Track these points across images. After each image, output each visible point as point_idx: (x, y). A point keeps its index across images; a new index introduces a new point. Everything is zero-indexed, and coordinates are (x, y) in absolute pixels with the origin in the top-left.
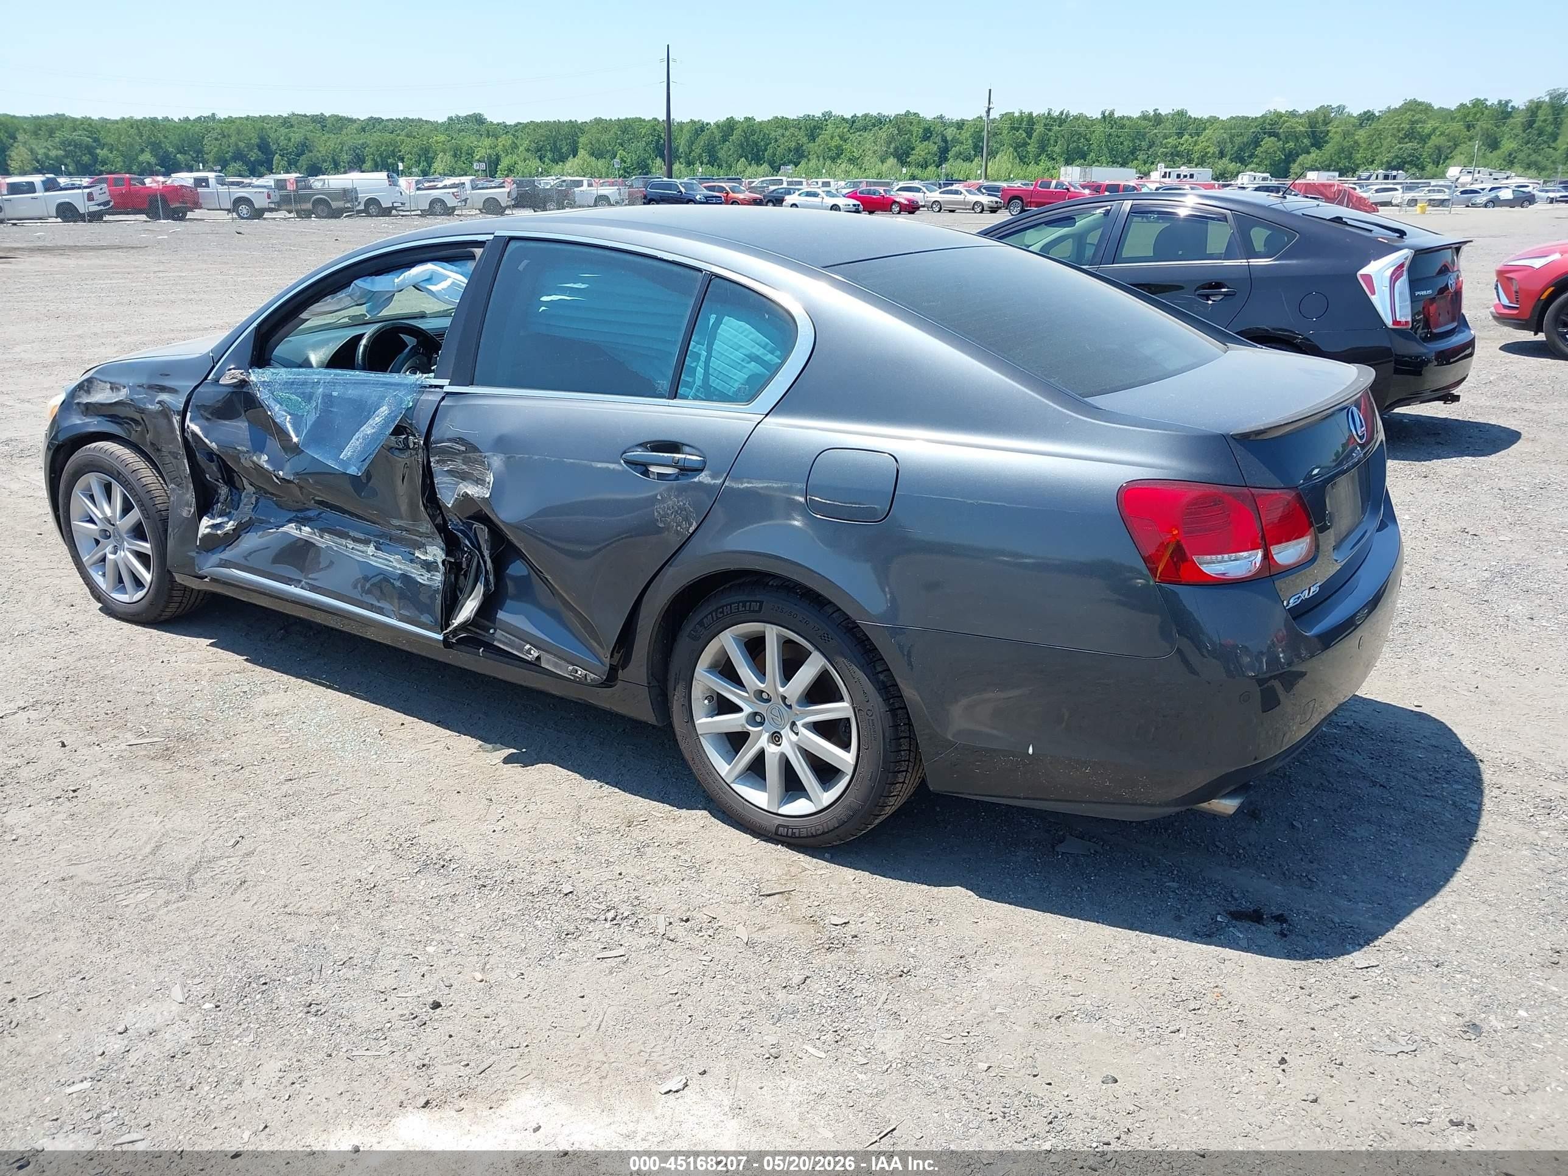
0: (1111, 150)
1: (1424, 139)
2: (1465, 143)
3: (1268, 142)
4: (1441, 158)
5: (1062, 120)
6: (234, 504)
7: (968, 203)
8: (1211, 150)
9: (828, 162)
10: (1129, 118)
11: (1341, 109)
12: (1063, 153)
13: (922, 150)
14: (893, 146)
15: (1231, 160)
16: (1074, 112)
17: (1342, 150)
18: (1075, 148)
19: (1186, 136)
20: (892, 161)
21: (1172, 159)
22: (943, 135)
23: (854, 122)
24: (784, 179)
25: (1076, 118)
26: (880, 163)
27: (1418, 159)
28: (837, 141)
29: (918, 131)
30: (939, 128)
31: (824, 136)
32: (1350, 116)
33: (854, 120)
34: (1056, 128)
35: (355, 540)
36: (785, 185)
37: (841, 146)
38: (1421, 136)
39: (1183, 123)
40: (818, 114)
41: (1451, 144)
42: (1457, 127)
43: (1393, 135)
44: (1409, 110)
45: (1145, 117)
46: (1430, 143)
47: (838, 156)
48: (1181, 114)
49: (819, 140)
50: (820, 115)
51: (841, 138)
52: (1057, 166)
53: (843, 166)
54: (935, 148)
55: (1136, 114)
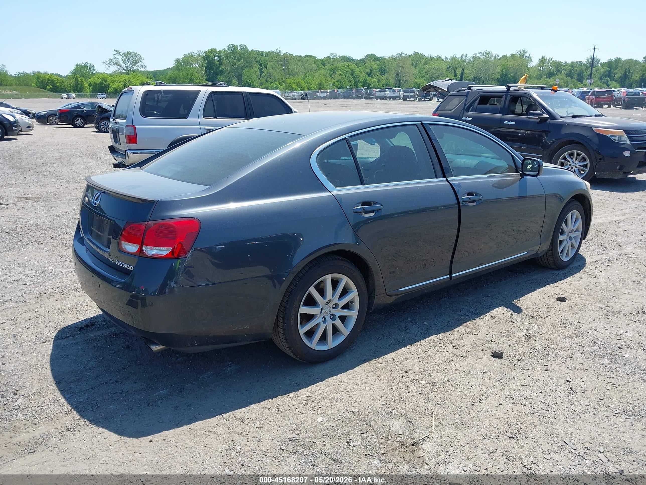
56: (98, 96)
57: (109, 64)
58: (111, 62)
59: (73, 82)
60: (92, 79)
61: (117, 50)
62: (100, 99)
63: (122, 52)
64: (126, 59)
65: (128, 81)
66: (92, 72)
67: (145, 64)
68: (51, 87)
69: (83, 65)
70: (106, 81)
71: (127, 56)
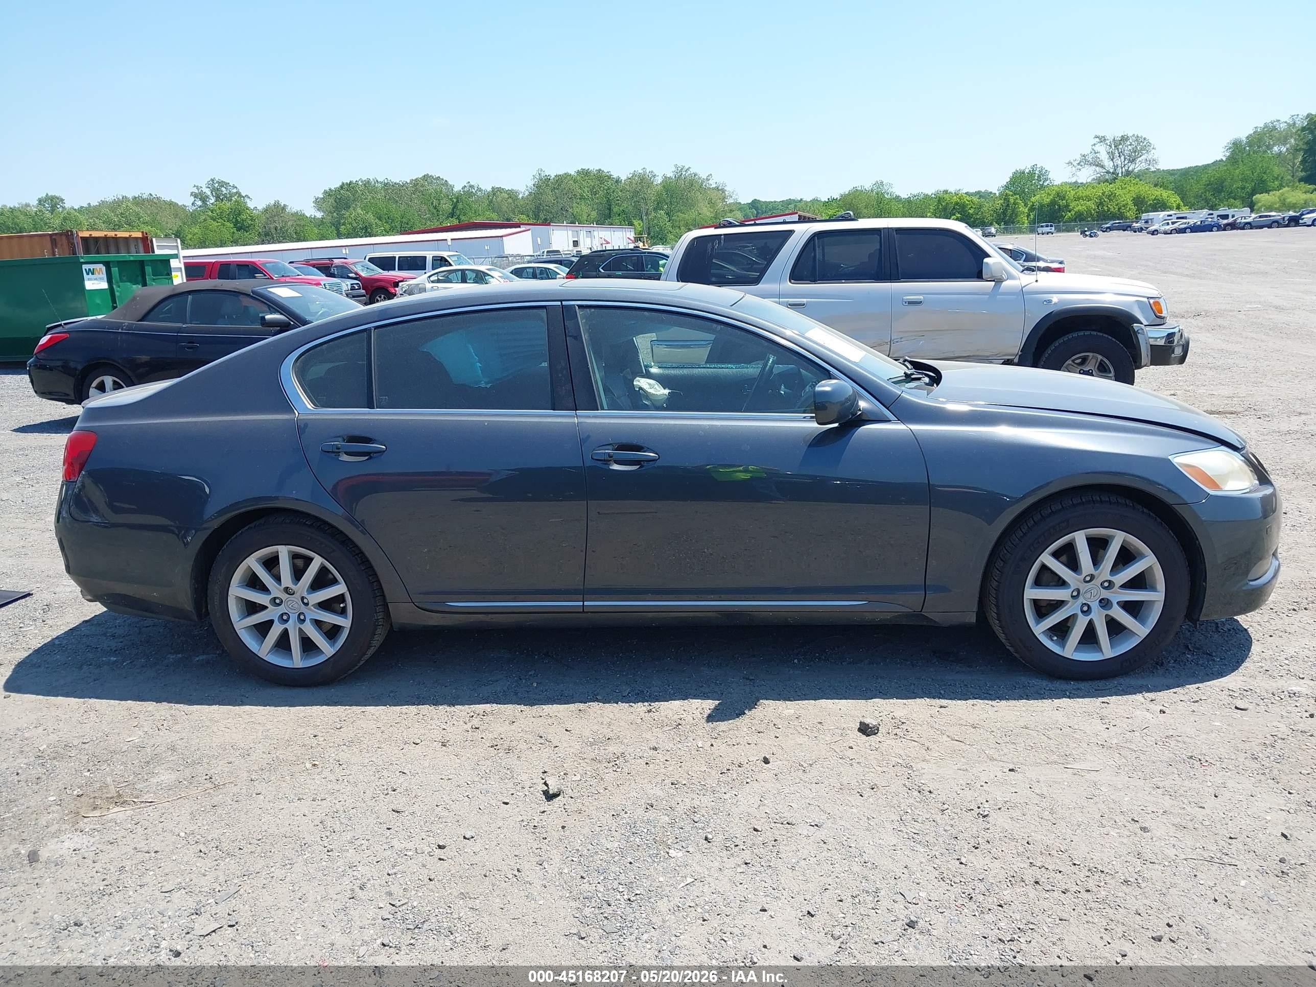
56: (1040, 230)
57: (1078, 164)
58: (1084, 161)
59: (998, 207)
60: (1038, 197)
61: (1101, 134)
62: (1043, 234)
63: (1110, 137)
64: (1117, 152)
65: (1110, 196)
66: (1041, 183)
67: (1155, 157)
68: (959, 215)
69: (1027, 171)
70: (1063, 198)
71: (1120, 144)
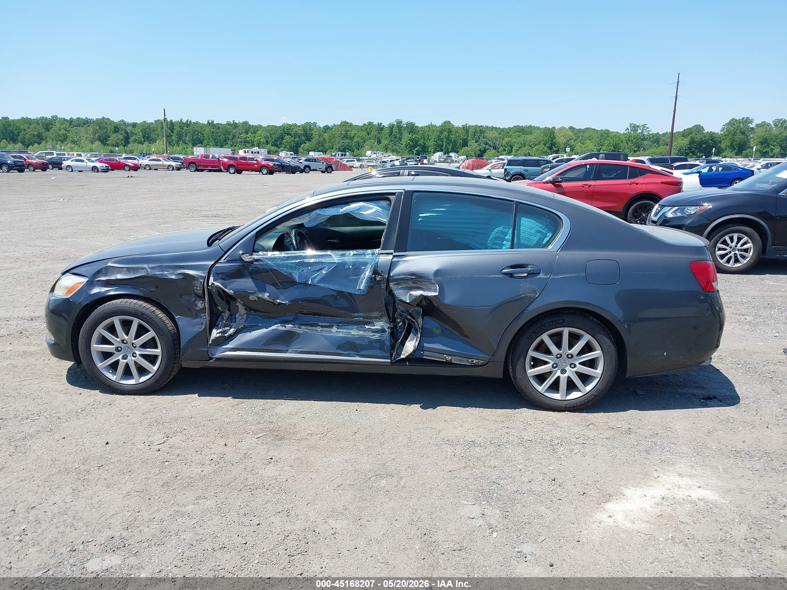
0: (214, 139)
1: (352, 138)
2: (368, 140)
3: (287, 138)
4: (359, 146)
5: (188, 124)
6: (232, 319)
7: (165, 165)
8: (262, 140)
9: (59, 143)
10: (221, 124)
11: (315, 124)
12: (191, 140)
13: (114, 138)
14: (97, 135)
15: (272, 145)
16: (194, 121)
17: (319, 142)
18: (196, 138)
19: (250, 134)
20: (97, 143)
21: (245, 144)
22: (125, 130)
23: (71, 122)
24: (54, 152)
25: (194, 123)
26: (91, 144)
27: (351, 147)
28: (63, 132)
29: (110, 128)
30: (123, 127)
31: (55, 128)
32: (319, 127)
33: (71, 121)
34: (185, 128)
35: (322, 326)
36: (55, 156)
37: (66, 134)
38: (350, 137)
39: (247, 128)
40: (49, 117)
41: (363, 141)
42: (364, 133)
43: (339, 136)
44: (344, 125)
45: (228, 124)
46: (354, 141)
47: (65, 139)
48: (246, 123)
49: (52, 131)
50: (51, 117)
51: (65, 130)
52: (188, 147)
53: (69, 145)
54: (122, 137)
55: (224, 122)
